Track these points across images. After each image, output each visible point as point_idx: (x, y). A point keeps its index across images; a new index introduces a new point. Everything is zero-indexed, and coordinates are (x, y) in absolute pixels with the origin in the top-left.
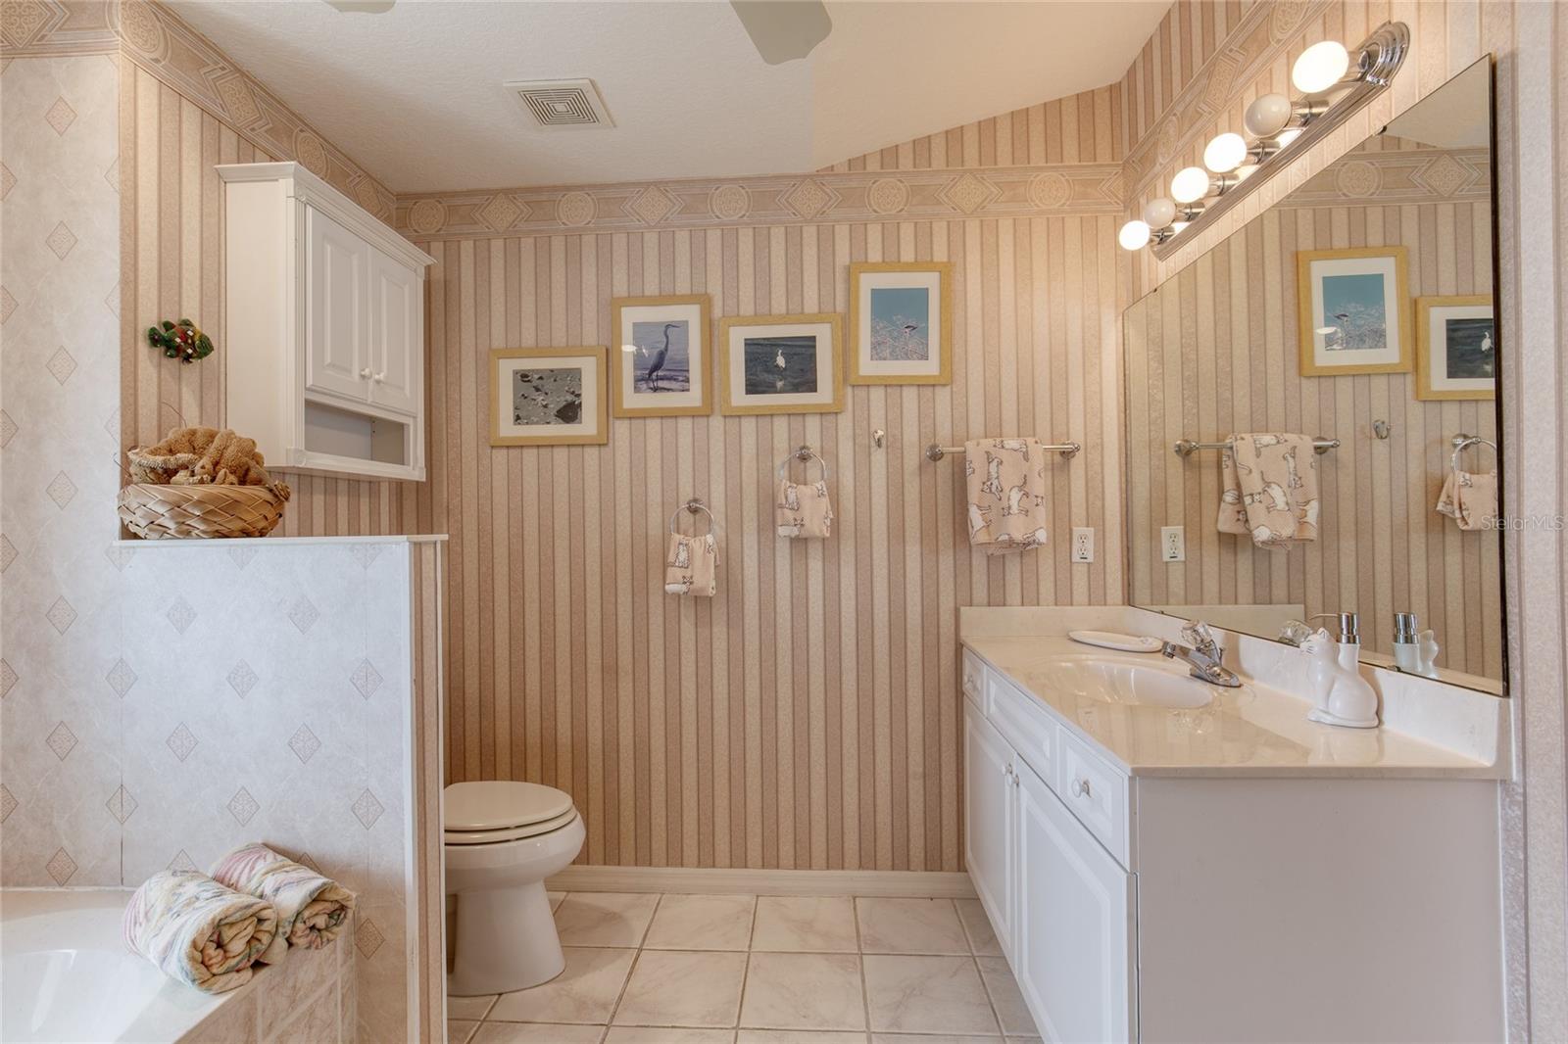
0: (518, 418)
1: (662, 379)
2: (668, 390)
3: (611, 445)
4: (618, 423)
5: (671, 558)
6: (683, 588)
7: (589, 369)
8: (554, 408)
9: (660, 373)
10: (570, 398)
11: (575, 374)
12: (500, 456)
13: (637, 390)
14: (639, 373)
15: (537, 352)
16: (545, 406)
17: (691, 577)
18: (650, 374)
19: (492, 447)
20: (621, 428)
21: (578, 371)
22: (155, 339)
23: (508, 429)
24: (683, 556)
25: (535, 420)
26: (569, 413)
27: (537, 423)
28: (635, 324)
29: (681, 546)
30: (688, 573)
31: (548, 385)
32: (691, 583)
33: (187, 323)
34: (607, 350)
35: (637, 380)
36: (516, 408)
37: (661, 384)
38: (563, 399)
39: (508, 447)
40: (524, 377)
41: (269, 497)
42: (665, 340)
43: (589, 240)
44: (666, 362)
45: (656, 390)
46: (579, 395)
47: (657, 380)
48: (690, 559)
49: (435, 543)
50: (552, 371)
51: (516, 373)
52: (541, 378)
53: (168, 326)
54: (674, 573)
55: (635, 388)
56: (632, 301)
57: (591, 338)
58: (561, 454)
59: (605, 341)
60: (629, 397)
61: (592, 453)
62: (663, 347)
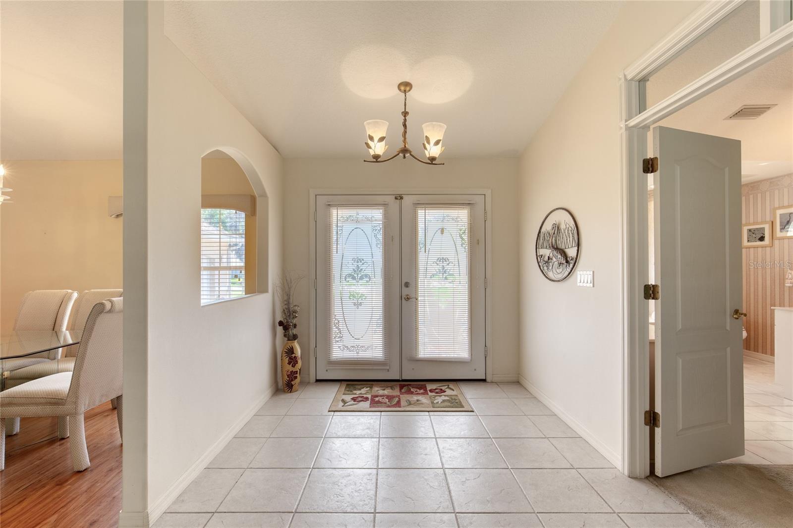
0: (748, 241)
3: (773, 247)
4: (775, 241)
5: (787, 277)
7: (767, 228)
8: (758, 238)
10: (762, 235)
11: (763, 229)
12: (744, 250)
13: (781, 231)
15: (754, 224)
16: (755, 238)
18: (784, 227)
20: (776, 242)
21: (764, 228)
23: (746, 244)
24: (790, 276)
26: (762, 239)
27: (753, 242)
28: (780, 214)
29: (789, 274)
30: (792, 281)
31: (756, 232)
34: (772, 222)
35: (781, 229)
36: (748, 238)
38: (760, 235)
39: (746, 248)
40: (750, 230)
43: (768, 194)
45: (786, 231)
46: (764, 234)
50: (758, 228)
51: (748, 230)
52: (754, 230)
54: (787, 281)
56: (779, 208)
57: (768, 219)
58: (760, 250)
59: (772, 220)
60: (779, 234)
61: (768, 249)
62: (789, 219)
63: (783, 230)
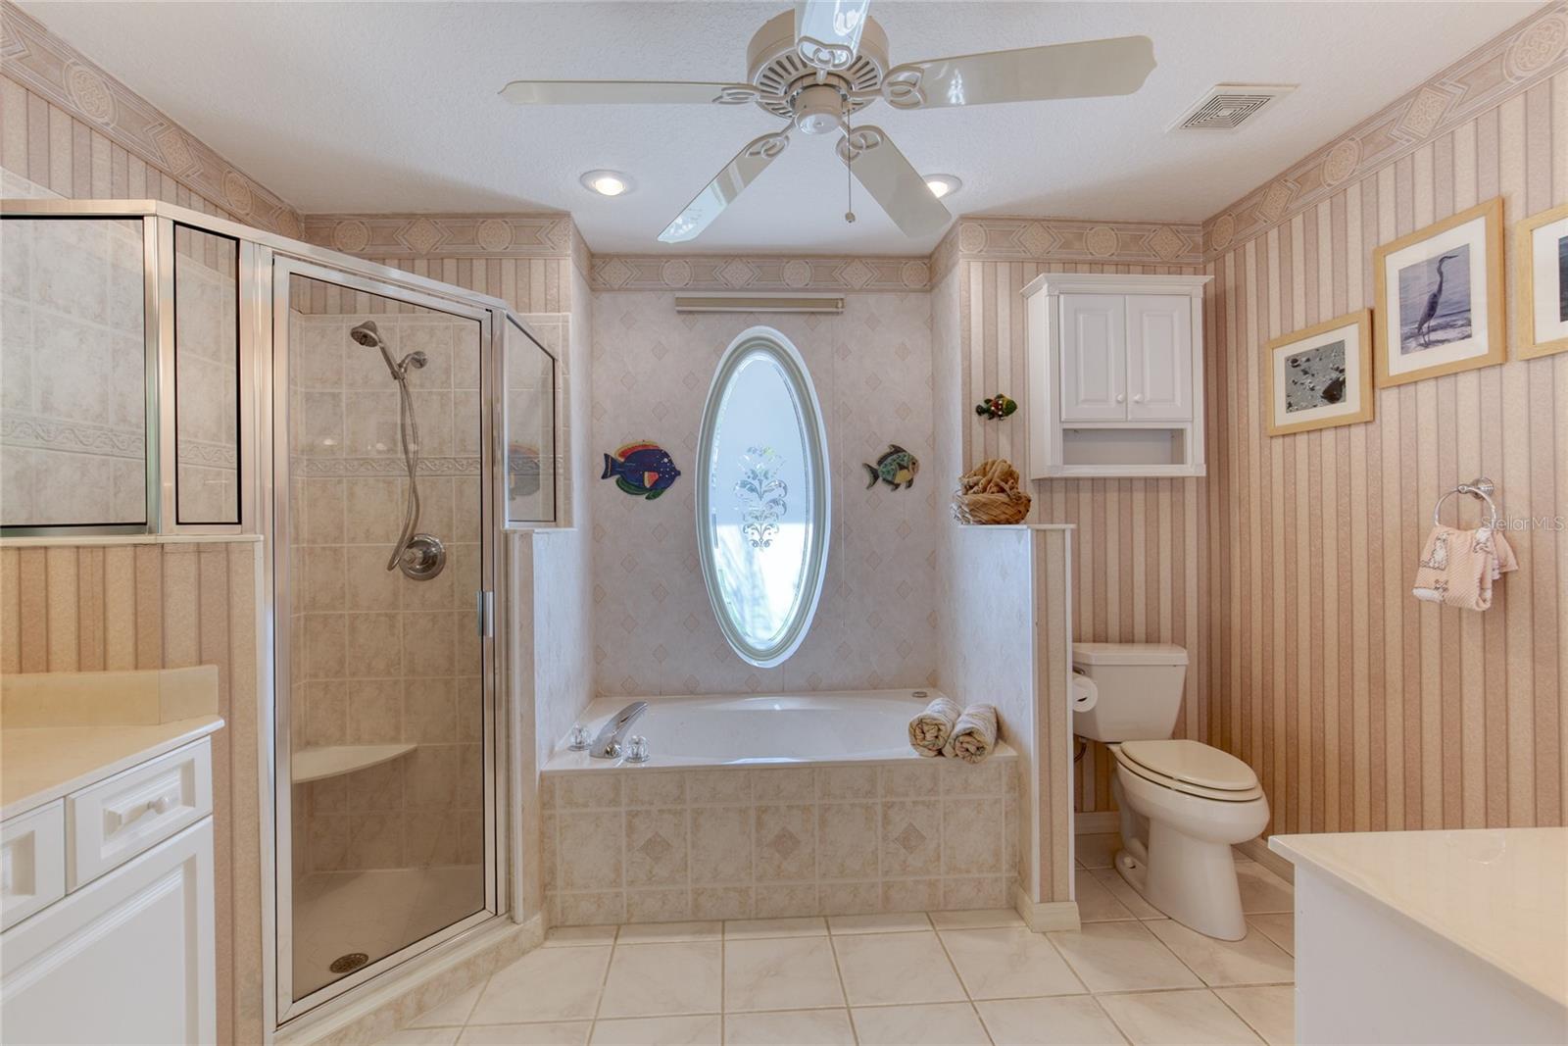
0: (1290, 405)
1: (1434, 329)
2: (1442, 342)
3: (1377, 421)
4: (1385, 394)
5: (1425, 556)
6: (1436, 595)
7: (1352, 338)
8: (1321, 388)
9: (1433, 323)
10: (1335, 375)
11: (1338, 348)
12: (1278, 444)
13: (1404, 350)
14: (1407, 329)
15: (1307, 333)
16: (1312, 389)
17: (1446, 583)
18: (1420, 328)
19: (1271, 437)
20: (1389, 400)
21: (1341, 344)
22: (980, 411)
23: (1283, 418)
24: (1440, 555)
25: (1304, 404)
26: (1334, 393)
27: (1306, 408)
28: (1401, 272)
29: (1438, 543)
30: (1443, 577)
31: (1315, 365)
32: (1445, 590)
33: (1000, 397)
34: (1372, 313)
35: (1405, 338)
36: (1288, 396)
37: (1434, 336)
38: (1328, 377)
39: (1283, 436)
40: (1294, 362)
41: (1006, 500)
42: (1439, 279)
43: (1354, 191)
44: (1439, 307)
45: (1427, 345)
46: (1342, 371)
47: (1428, 333)
48: (1448, 559)
49: (1064, 531)
50: (1317, 350)
51: (1287, 359)
52: (1308, 360)
53: (988, 401)
54: (1426, 575)
55: (1402, 348)
56: (1400, 243)
57: (1357, 303)
58: (1328, 437)
59: (1370, 304)
60: (1399, 362)
61: (1358, 433)
62: (1435, 288)
63: (1412, 343)
